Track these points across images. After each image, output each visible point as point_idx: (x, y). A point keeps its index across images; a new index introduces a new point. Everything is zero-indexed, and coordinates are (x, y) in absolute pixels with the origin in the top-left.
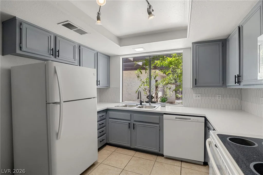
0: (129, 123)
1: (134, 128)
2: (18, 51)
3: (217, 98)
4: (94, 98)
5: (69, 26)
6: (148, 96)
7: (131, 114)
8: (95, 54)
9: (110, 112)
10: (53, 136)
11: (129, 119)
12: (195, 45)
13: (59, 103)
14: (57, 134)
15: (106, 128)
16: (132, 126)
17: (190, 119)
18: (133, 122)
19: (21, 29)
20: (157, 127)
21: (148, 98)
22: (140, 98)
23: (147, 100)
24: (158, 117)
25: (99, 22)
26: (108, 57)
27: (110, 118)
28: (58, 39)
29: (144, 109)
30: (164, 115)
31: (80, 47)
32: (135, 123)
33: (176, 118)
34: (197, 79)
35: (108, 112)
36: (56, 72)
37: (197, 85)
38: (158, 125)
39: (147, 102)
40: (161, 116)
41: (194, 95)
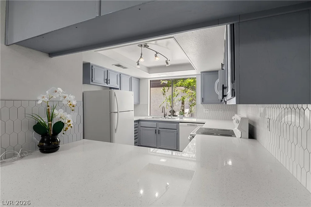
0: (156, 130)
1: (159, 133)
2: (91, 83)
3: (220, 112)
4: (132, 111)
5: (119, 66)
6: (171, 111)
7: (157, 124)
8: (130, 79)
9: (142, 122)
10: (114, 130)
11: (156, 127)
12: (202, 74)
13: (117, 112)
14: (116, 130)
15: (138, 134)
16: (157, 132)
17: (197, 125)
18: (158, 129)
19: (92, 69)
20: (175, 131)
21: (171, 113)
22: (164, 112)
23: (170, 114)
24: (176, 124)
25: (138, 66)
26: (139, 79)
27: (141, 127)
28: (109, 71)
29: (167, 120)
30: (180, 123)
31: (120, 75)
32: (159, 129)
33: (188, 125)
34: (204, 98)
35: (140, 122)
36: (115, 95)
37: (204, 102)
38: (176, 131)
39: (169, 116)
40: (178, 124)
41: (204, 110)
